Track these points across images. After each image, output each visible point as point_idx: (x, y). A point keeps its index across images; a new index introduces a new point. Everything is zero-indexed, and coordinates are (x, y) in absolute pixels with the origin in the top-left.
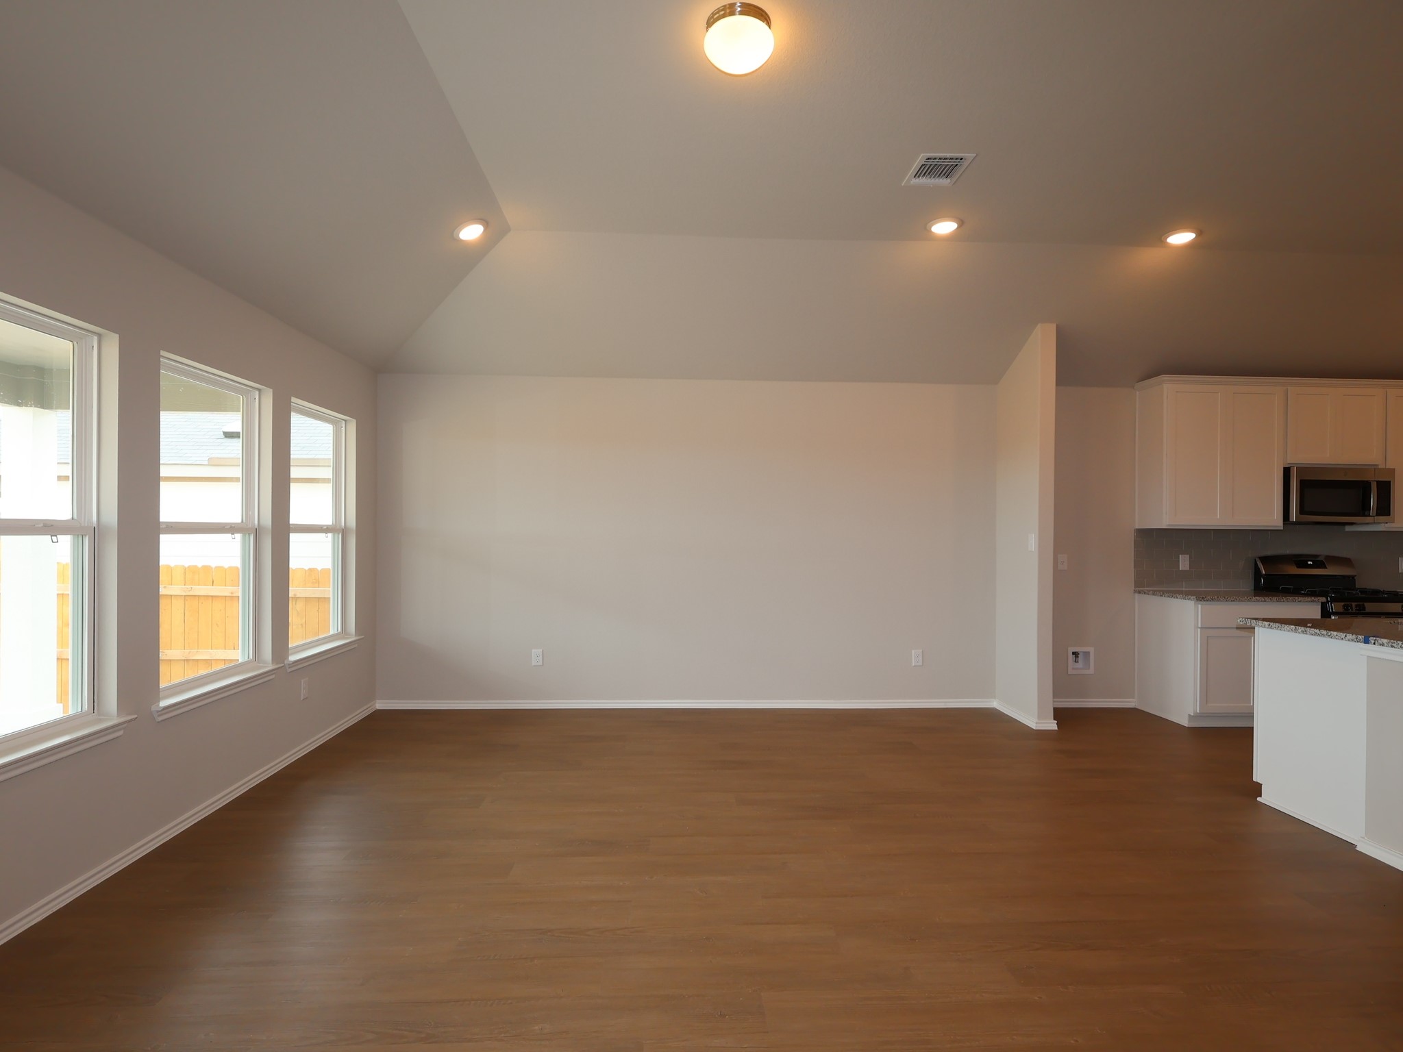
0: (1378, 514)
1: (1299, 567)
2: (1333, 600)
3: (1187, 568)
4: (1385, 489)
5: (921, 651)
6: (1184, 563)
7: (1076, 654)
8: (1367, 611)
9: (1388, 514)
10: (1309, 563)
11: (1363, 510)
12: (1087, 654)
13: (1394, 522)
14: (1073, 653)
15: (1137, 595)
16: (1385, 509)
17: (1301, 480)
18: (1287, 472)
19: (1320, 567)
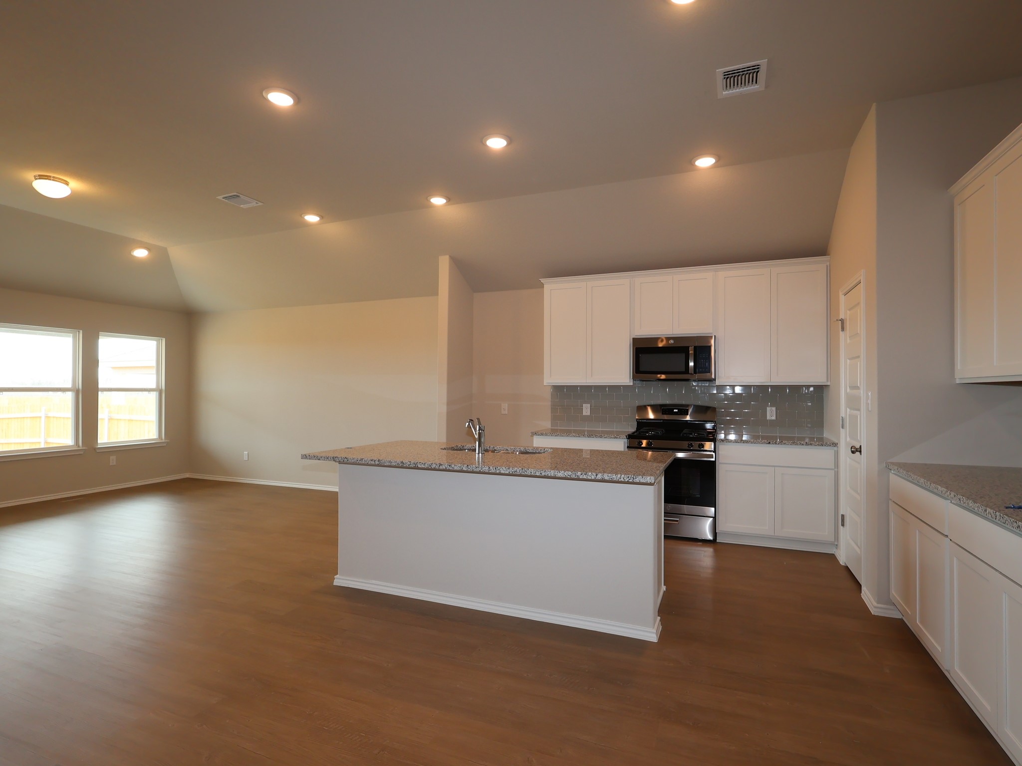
0: (696, 372)
1: (662, 414)
2: (630, 437)
3: (589, 414)
6: (586, 410)
9: (708, 372)
10: (675, 411)
11: (687, 370)
17: (636, 348)
19: (681, 414)
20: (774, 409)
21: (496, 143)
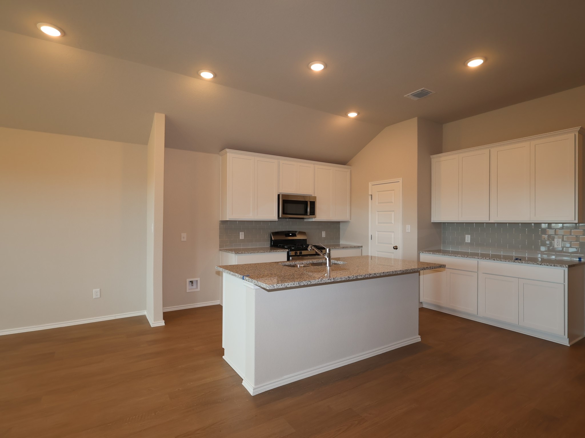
0: (310, 215)
1: (286, 236)
2: (292, 250)
3: (243, 238)
4: (313, 204)
5: (99, 289)
6: (242, 236)
7: (192, 282)
8: (302, 254)
9: (314, 214)
10: (290, 234)
11: (306, 213)
12: (197, 281)
13: (316, 218)
14: (191, 282)
15: (220, 251)
16: (313, 213)
17: (283, 200)
18: (279, 195)
19: (293, 236)
20: (325, 232)
21: (317, 67)
